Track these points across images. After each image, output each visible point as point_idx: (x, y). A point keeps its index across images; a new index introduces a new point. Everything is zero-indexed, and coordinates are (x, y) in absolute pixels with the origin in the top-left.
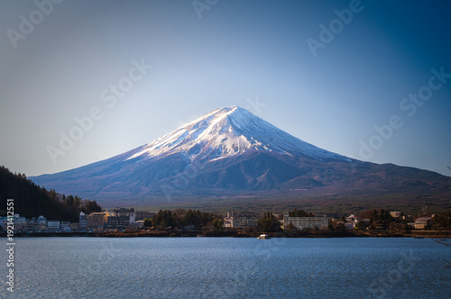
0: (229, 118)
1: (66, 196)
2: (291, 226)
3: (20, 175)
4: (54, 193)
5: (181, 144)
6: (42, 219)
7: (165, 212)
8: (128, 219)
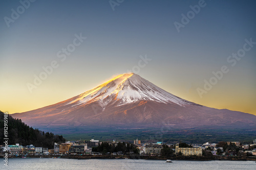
0: (128, 80)
1: (45, 133)
2: (180, 153)
3: (18, 119)
4: (37, 131)
5: (99, 96)
6: (32, 147)
7: (105, 143)
8: (84, 147)
